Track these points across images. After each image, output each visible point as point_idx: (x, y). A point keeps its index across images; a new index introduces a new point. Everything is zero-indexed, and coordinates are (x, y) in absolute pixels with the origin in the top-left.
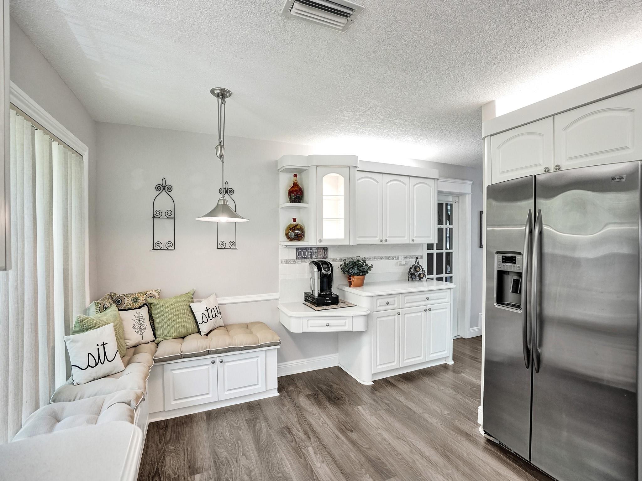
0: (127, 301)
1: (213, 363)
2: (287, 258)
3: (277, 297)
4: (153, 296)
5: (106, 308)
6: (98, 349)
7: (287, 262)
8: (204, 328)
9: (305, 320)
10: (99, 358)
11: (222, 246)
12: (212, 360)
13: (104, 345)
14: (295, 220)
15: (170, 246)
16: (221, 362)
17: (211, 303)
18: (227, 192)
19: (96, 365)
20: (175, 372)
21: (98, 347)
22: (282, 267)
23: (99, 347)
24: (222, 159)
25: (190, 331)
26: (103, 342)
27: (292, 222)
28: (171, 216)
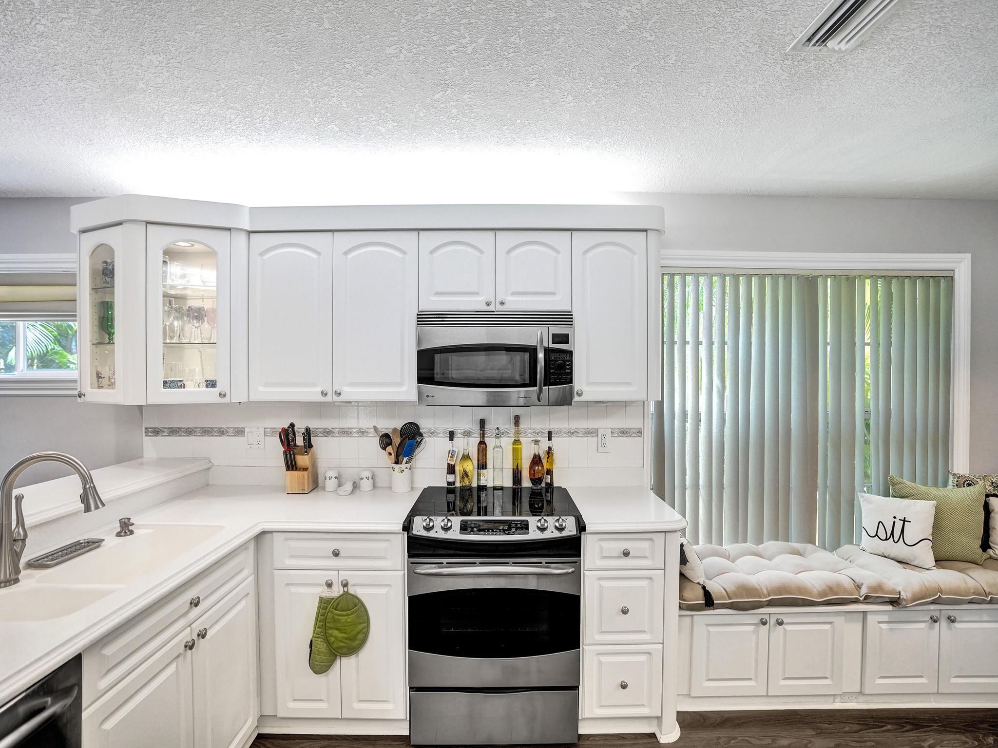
5: (969, 485)
6: (894, 522)
10: (892, 533)
13: (904, 521)
19: (886, 539)
21: (895, 520)
23: (897, 520)
26: (905, 518)
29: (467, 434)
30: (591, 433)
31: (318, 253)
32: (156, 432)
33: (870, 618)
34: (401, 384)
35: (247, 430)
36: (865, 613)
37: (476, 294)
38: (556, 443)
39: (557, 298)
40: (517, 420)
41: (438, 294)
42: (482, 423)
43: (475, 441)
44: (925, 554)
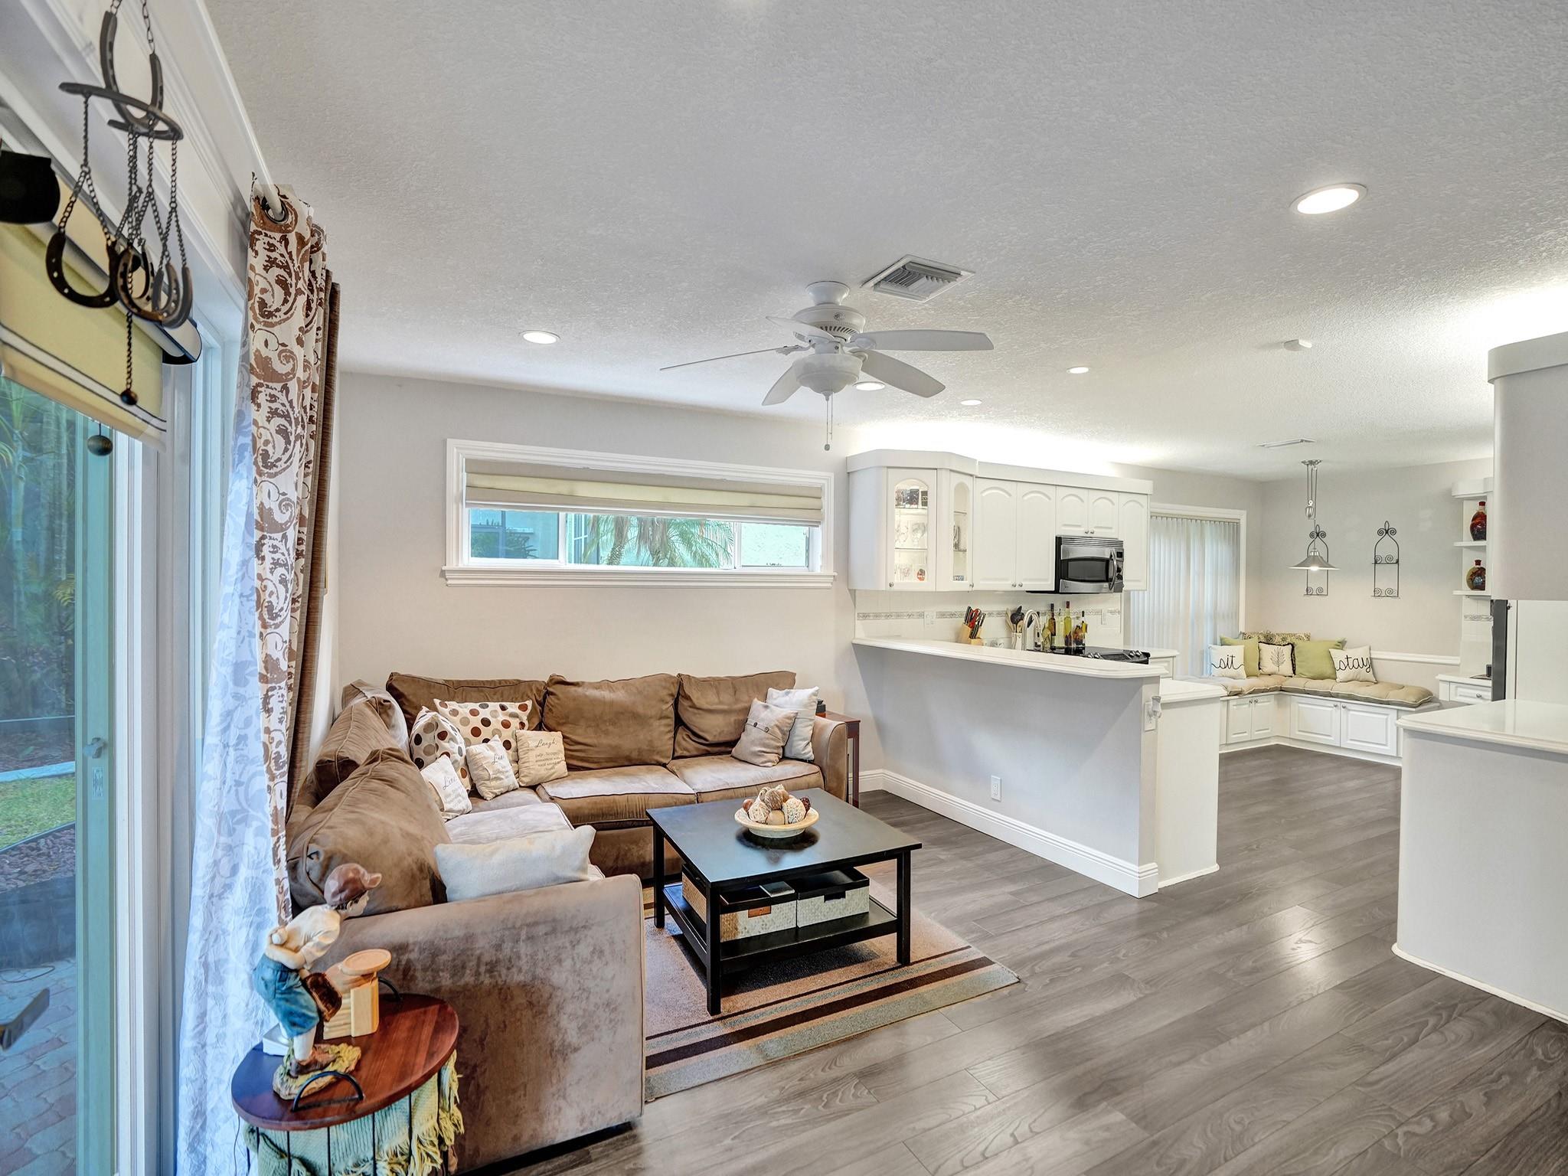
0: (1278, 639)
1: (1336, 706)
2: (1475, 613)
3: (1458, 662)
4: (1299, 638)
5: (1250, 638)
7: (1474, 618)
8: (1341, 675)
9: (1453, 686)
10: (1228, 664)
11: (1377, 593)
12: (1336, 703)
13: (1232, 657)
14: (1478, 562)
15: (1320, 593)
16: (1344, 707)
17: (1358, 653)
18: (1387, 532)
19: (1225, 668)
20: (1300, 705)
22: (1466, 624)
23: (1229, 657)
24: (1312, 517)
25: (1327, 675)
26: (1233, 655)
27: (1474, 565)
28: (1324, 563)
29: (1045, 614)
30: (1099, 612)
31: (1010, 495)
32: (865, 616)
33: (1231, 703)
34: (1046, 580)
35: (926, 614)
36: (1228, 700)
37: (1079, 526)
38: (1087, 619)
39: (1113, 531)
40: (1068, 604)
41: (1065, 525)
42: (1052, 606)
43: (1048, 617)
44: (1242, 671)
